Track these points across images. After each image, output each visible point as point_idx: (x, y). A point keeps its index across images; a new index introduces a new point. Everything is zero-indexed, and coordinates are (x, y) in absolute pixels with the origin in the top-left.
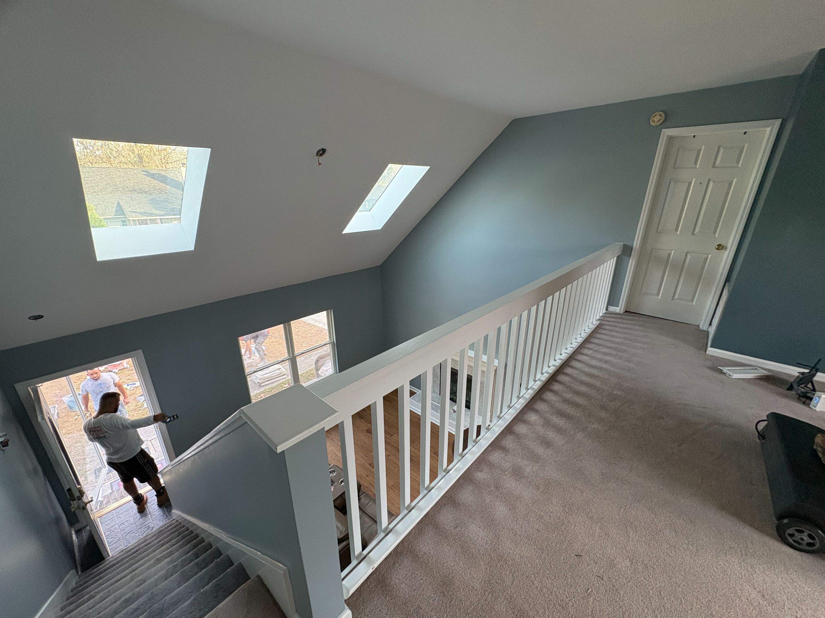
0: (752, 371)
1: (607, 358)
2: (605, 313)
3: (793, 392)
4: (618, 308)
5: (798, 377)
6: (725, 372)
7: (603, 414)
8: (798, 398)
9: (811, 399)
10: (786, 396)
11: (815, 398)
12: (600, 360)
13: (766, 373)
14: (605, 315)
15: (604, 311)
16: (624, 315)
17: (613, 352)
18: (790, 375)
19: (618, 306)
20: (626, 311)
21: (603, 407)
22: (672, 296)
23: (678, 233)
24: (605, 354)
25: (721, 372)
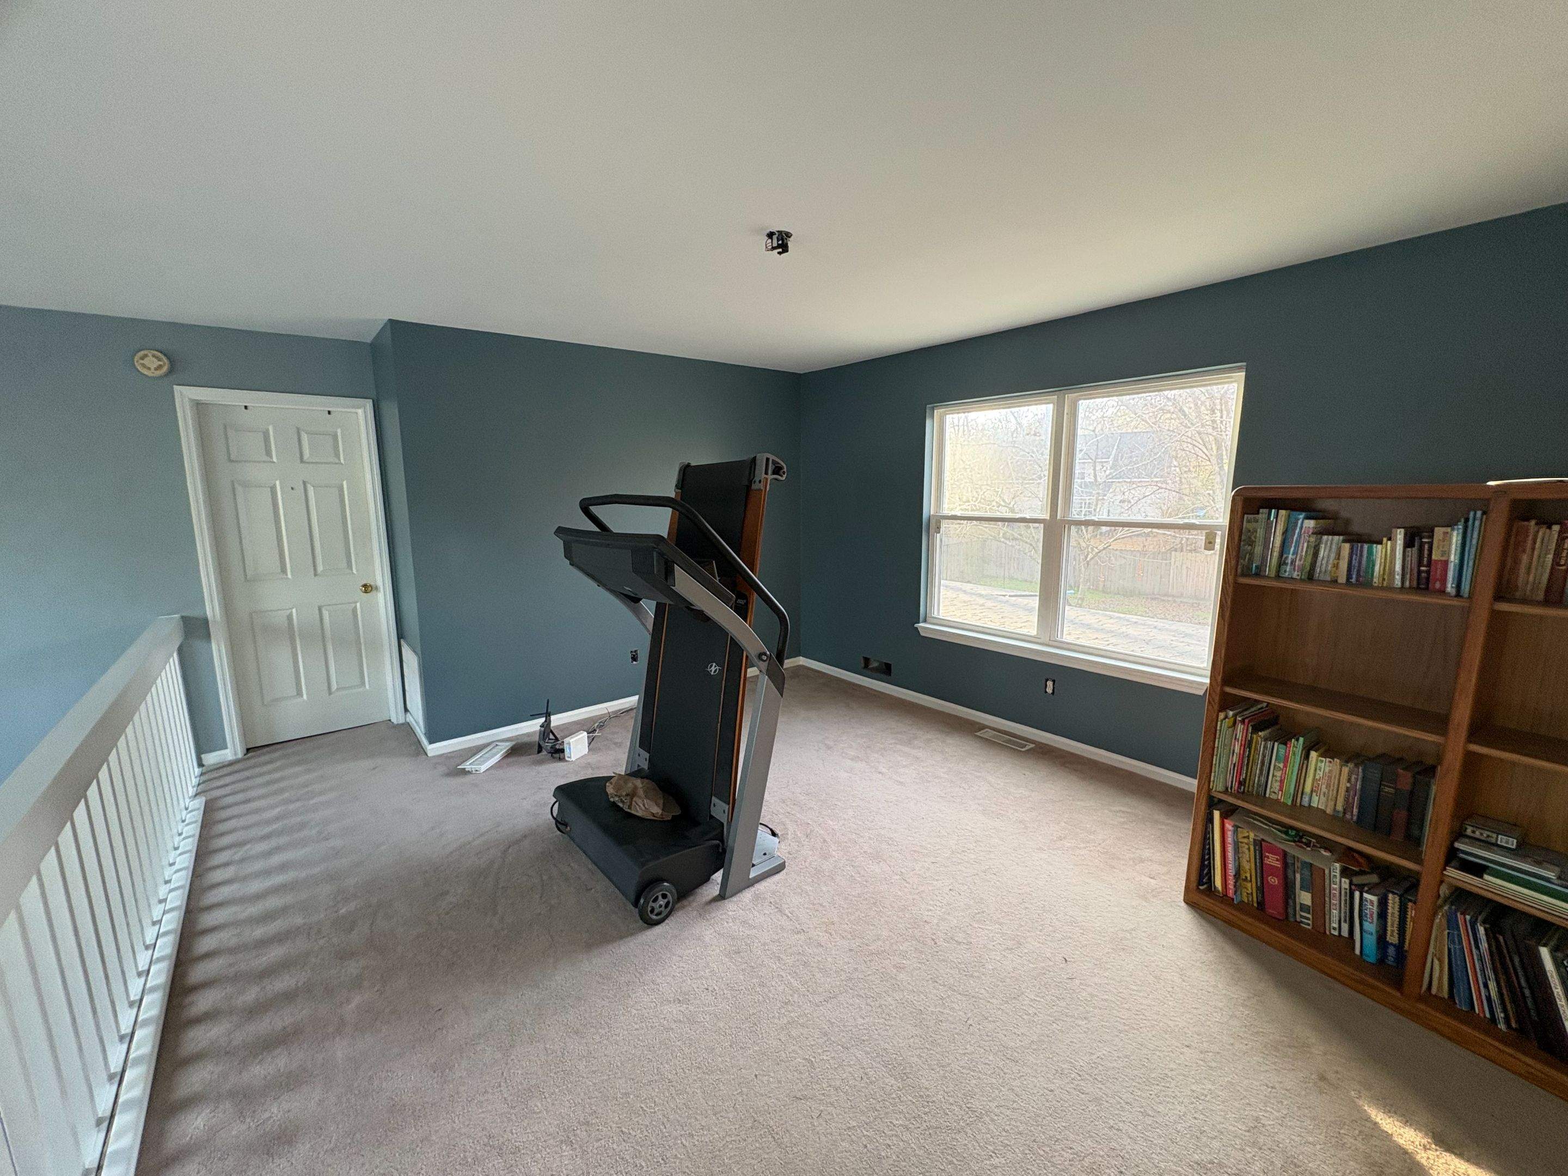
0: (494, 751)
1: (276, 860)
2: (202, 774)
3: (544, 753)
4: (227, 751)
5: (540, 731)
6: (470, 770)
7: (353, 968)
8: (554, 758)
9: (562, 751)
10: (541, 762)
11: (566, 747)
12: (267, 873)
13: (508, 745)
14: (203, 778)
15: (197, 771)
16: (248, 759)
17: (283, 840)
18: (528, 735)
19: (226, 748)
20: (248, 750)
21: (343, 955)
22: (326, 688)
23: (289, 576)
24: (268, 854)
25: (464, 772)
